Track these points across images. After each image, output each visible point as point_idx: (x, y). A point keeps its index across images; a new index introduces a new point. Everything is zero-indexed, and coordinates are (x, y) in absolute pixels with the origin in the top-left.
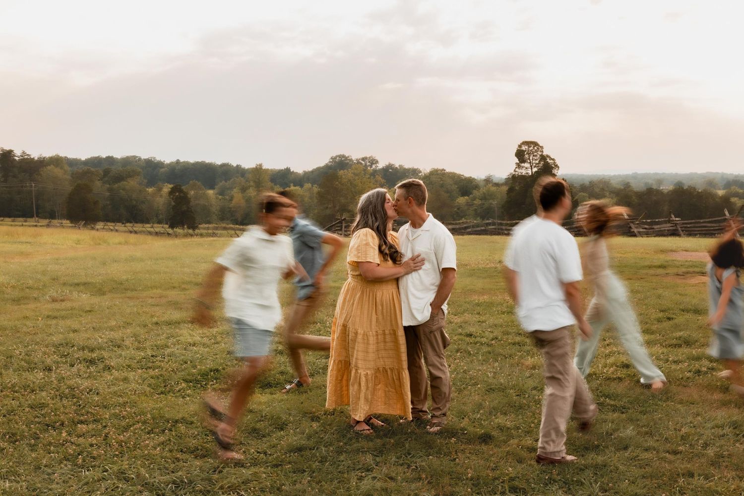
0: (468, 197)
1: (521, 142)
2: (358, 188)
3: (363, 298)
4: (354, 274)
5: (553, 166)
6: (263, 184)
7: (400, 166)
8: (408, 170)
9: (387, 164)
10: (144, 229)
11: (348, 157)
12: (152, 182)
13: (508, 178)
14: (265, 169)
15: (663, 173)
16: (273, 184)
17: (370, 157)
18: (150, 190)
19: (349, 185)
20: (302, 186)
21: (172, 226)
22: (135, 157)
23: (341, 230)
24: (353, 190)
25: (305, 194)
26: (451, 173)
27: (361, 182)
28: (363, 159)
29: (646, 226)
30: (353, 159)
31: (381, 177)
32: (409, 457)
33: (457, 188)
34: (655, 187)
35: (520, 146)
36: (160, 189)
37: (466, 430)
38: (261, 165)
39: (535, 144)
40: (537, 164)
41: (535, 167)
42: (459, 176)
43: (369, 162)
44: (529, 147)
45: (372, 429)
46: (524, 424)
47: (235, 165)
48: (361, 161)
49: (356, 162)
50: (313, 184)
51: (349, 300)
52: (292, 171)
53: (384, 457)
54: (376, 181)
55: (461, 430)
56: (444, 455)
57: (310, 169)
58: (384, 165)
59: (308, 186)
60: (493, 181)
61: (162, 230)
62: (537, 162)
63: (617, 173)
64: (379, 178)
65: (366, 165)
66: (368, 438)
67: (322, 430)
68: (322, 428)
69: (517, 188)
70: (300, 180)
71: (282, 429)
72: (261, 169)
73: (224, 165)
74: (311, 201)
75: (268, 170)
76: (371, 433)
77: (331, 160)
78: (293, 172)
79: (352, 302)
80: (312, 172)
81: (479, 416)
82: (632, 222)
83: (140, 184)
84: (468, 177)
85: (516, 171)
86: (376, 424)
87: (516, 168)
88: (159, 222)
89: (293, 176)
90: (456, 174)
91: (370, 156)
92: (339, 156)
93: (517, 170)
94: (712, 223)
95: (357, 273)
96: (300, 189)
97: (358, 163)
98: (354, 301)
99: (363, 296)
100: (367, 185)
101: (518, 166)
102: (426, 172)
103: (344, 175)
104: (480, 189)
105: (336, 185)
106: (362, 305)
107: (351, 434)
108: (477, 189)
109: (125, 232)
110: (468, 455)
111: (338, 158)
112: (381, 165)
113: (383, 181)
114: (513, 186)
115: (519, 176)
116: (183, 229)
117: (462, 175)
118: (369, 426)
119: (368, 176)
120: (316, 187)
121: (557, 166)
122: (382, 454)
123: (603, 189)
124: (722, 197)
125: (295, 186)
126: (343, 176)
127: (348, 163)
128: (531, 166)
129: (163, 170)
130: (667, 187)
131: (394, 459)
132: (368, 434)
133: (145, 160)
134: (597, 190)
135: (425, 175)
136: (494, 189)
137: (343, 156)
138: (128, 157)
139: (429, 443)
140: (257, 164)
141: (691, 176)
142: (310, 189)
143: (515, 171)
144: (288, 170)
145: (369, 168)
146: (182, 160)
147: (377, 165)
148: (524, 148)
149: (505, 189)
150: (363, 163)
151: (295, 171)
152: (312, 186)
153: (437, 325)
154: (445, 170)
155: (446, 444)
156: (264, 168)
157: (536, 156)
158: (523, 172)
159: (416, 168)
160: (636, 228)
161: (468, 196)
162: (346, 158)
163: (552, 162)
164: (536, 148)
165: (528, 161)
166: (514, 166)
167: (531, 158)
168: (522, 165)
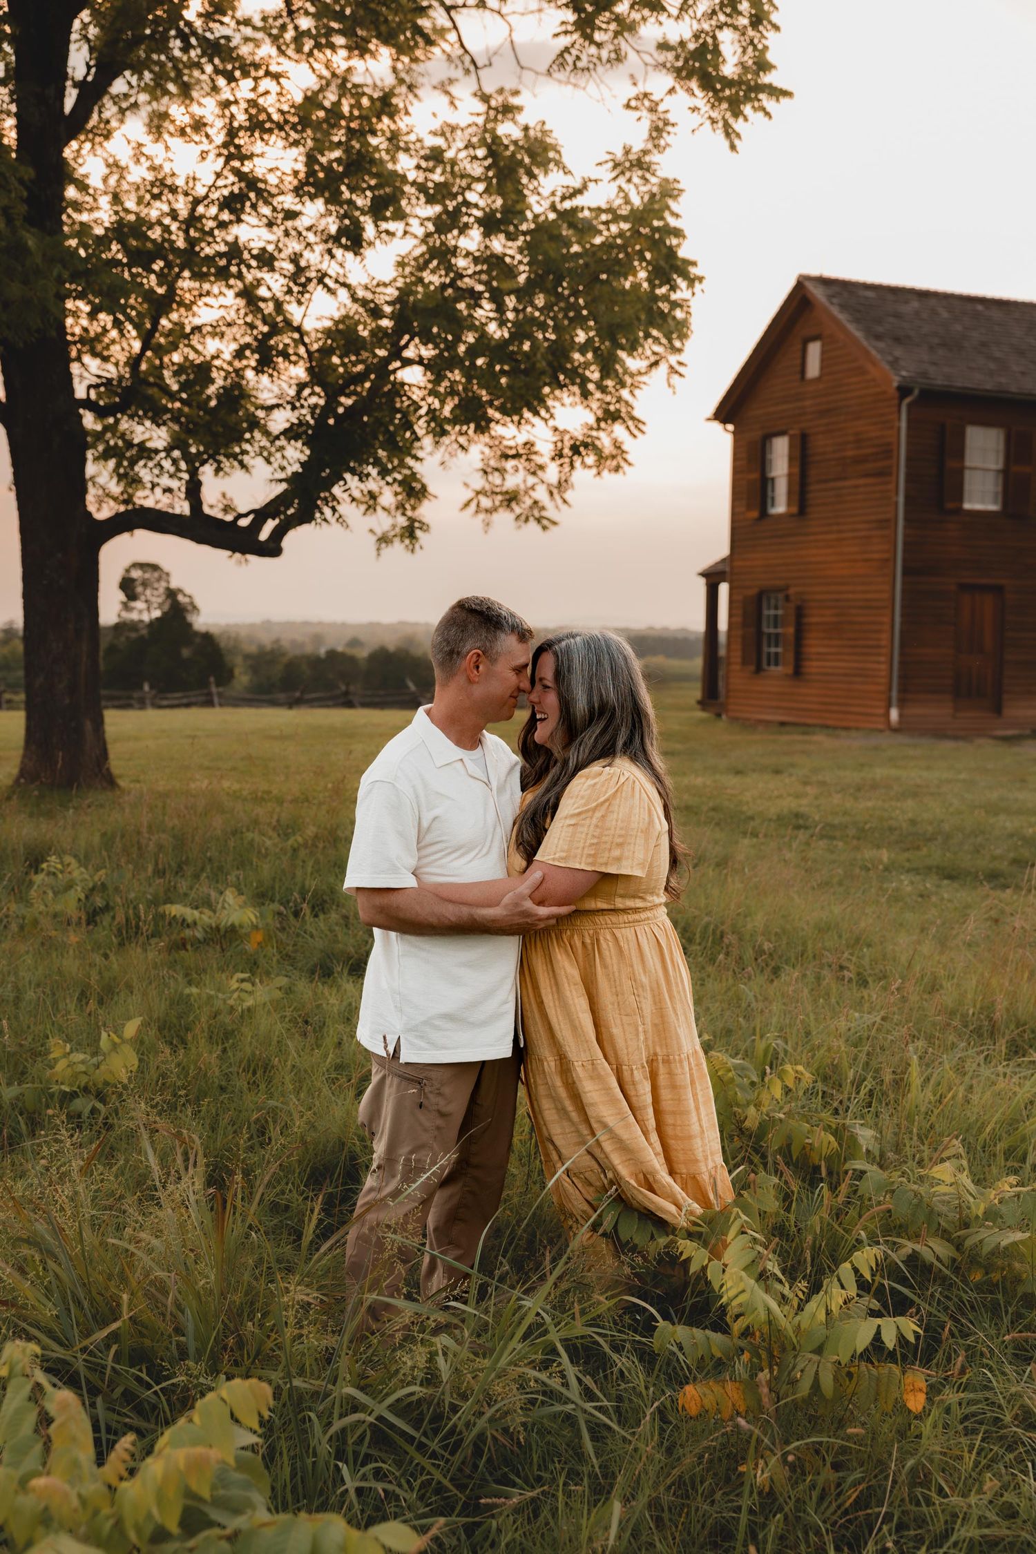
1: (129, 562)
5: (189, 608)
35: (128, 571)
39: (155, 567)
40: (159, 603)
41: (156, 608)
44: (144, 573)
62: (160, 600)
69: (123, 647)
85: (120, 616)
87: (120, 609)
93: (123, 613)
101: (126, 607)
114: (115, 643)
115: (128, 623)
121: (195, 608)
128: (149, 609)
148: (136, 574)
157: (157, 589)
158: (134, 616)
163: (187, 600)
164: (156, 575)
165: (143, 598)
166: (118, 607)
167: (148, 592)
168: (133, 604)
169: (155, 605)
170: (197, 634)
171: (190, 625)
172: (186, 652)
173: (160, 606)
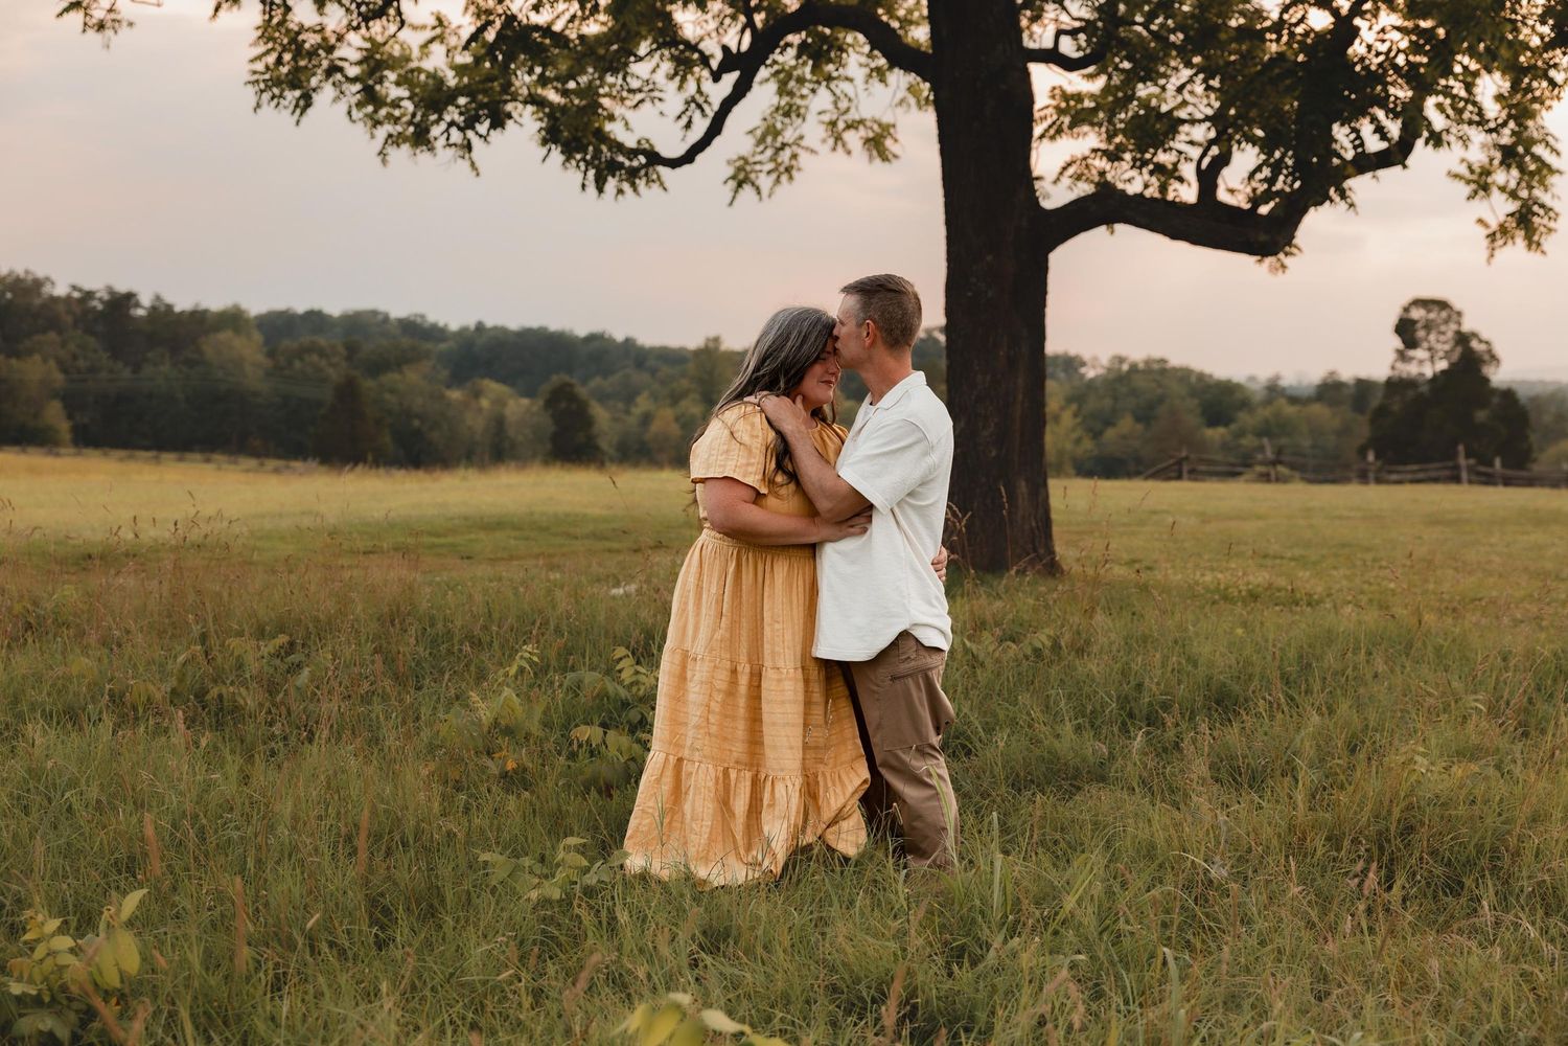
0: (1225, 429)
1: (1410, 299)
5: (1484, 358)
18: (455, 395)
26: (1181, 368)
33: (1197, 405)
35: (1406, 310)
38: (716, 340)
39: (1443, 305)
40: (1447, 352)
41: (1441, 358)
42: (1200, 376)
44: (1429, 312)
60: (1288, 390)
62: (1447, 347)
69: (1397, 409)
72: (717, 349)
83: (432, 380)
84: (1224, 380)
85: (1396, 370)
87: (1396, 361)
90: (1192, 370)
93: (1398, 364)
101: (1402, 356)
108: (1248, 409)
114: (1388, 402)
115: (1402, 380)
117: (1209, 376)
121: (1494, 358)
128: (1432, 358)
133: (401, 321)
136: (1292, 410)
138: (359, 314)
140: (708, 339)
143: (1393, 368)
148: (1417, 314)
153: (913, 662)
157: (1443, 333)
158: (1412, 369)
163: (1483, 347)
164: (1444, 314)
165: (1425, 345)
166: (1392, 356)
167: (1432, 337)
168: (1411, 353)
169: (1441, 354)
170: (1494, 391)
171: (1486, 380)
172: (1481, 415)
173: (1447, 355)
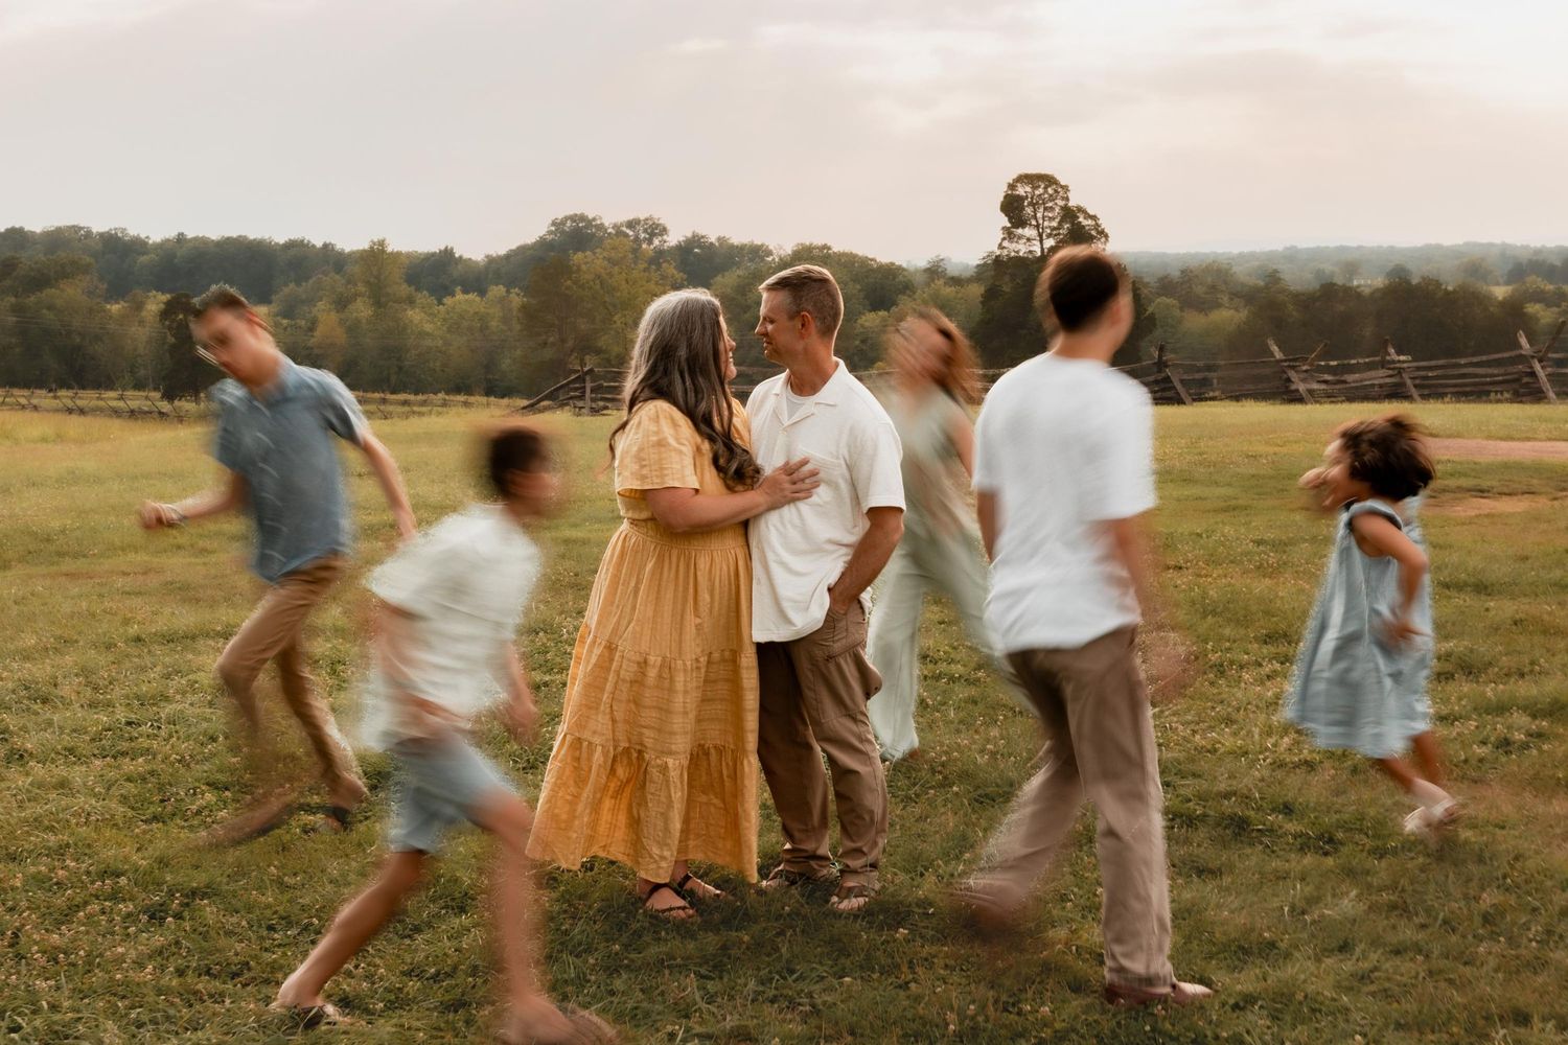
0: (886, 313)
1: (1015, 177)
2: (619, 294)
3: (661, 574)
4: (636, 516)
5: (1094, 233)
6: (389, 290)
7: (719, 239)
8: (741, 248)
9: (689, 235)
10: (101, 403)
11: (594, 219)
12: (117, 290)
13: (985, 265)
14: (392, 253)
15: (1359, 248)
16: (413, 288)
17: (647, 219)
18: (115, 308)
19: (598, 287)
20: (482, 293)
21: (169, 396)
22: (76, 229)
23: (582, 397)
24: (607, 299)
25: (491, 311)
26: (844, 254)
27: (627, 280)
28: (631, 224)
29: (1327, 377)
30: (607, 224)
31: (675, 268)
32: (790, 980)
33: (860, 291)
34: (1339, 280)
35: (1012, 186)
36: (139, 306)
37: (931, 905)
38: (382, 243)
39: (1049, 180)
40: (1054, 229)
41: (1049, 236)
42: (864, 262)
43: (645, 231)
44: (1035, 188)
45: (692, 905)
46: (1077, 886)
47: (319, 244)
48: (624, 229)
49: (613, 232)
50: (509, 286)
51: (624, 581)
52: (457, 255)
53: (725, 980)
54: (663, 277)
55: (918, 905)
56: (882, 974)
57: (502, 251)
58: (682, 239)
59: (496, 291)
60: (947, 272)
61: (146, 406)
62: (1054, 224)
63: (1246, 249)
64: (671, 270)
65: (637, 238)
66: (682, 929)
67: (565, 912)
68: (565, 906)
69: (1006, 289)
70: (477, 278)
71: (462, 910)
72: (383, 251)
73: (291, 245)
74: (505, 328)
75: (399, 254)
76: (690, 917)
77: (553, 228)
78: (461, 257)
79: (633, 584)
80: (508, 257)
81: (961, 867)
82: (1293, 367)
83: (90, 293)
84: (887, 265)
85: (1004, 248)
86: (700, 893)
87: (1004, 239)
88: (139, 386)
89: (460, 267)
90: (855, 256)
91: (646, 215)
92: (573, 218)
93: (1005, 244)
94: (1490, 367)
95: (645, 515)
96: (478, 299)
97: (619, 233)
98: (638, 582)
99: (662, 568)
100: (642, 286)
101: (1009, 234)
102: (782, 253)
103: (586, 263)
104: (914, 293)
105: (567, 288)
106: (659, 592)
107: (638, 921)
108: (908, 292)
109: (57, 410)
110: (942, 972)
111: (569, 223)
112: (673, 238)
113: (679, 276)
114: (997, 283)
115: (1010, 259)
116: (197, 401)
117: (872, 260)
118: (684, 898)
119: (642, 266)
120: (518, 295)
121: (1103, 233)
122: (721, 972)
123: (1213, 288)
124: (1503, 304)
125: (465, 291)
126: (584, 267)
127: (593, 235)
128: (1040, 235)
129: (143, 259)
130: (1370, 281)
131: (752, 984)
132: (683, 919)
133: (101, 235)
134: (1199, 290)
135: (781, 259)
136: (949, 291)
137: (582, 218)
138: (59, 230)
139: (839, 940)
140: (372, 241)
141: (1427, 253)
142: (502, 300)
143: (1001, 247)
144: (447, 254)
145: (644, 246)
146: (190, 235)
147: (665, 237)
148: (1021, 190)
149: (977, 291)
150: (631, 233)
151: (466, 256)
152: (508, 292)
153: (844, 641)
154: (829, 248)
155: (883, 944)
156: (389, 249)
157: (1052, 209)
158: (1022, 249)
159: (759, 243)
160: (1304, 380)
161: (888, 310)
162: (589, 222)
163: (1090, 222)
164: (1051, 190)
165: (1033, 222)
167: (1039, 214)
168: (1019, 231)
169: (1049, 231)
173: (1054, 231)
